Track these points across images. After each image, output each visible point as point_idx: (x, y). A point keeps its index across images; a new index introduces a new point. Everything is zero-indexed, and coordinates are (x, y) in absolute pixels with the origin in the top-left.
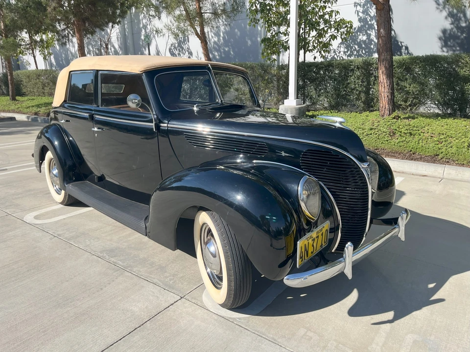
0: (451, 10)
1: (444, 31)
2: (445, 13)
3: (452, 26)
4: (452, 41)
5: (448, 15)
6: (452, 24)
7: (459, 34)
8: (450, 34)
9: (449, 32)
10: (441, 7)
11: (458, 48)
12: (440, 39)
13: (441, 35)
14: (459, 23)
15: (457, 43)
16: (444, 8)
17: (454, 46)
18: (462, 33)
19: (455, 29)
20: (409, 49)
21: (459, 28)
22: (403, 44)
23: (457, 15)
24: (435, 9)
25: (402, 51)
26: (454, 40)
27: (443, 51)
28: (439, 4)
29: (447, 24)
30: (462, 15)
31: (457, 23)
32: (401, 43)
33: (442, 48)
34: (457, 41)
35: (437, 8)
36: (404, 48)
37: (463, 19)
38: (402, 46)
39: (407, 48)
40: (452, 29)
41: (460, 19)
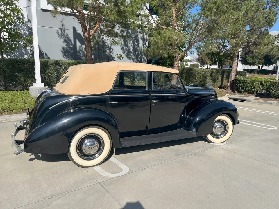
0: (65, 38)
1: (63, 48)
2: (62, 40)
3: (67, 46)
4: (67, 53)
5: (64, 41)
6: (66, 45)
7: (70, 50)
8: (66, 50)
9: (65, 49)
10: (60, 36)
11: (70, 57)
12: (62, 52)
13: (62, 50)
14: (69, 45)
15: (70, 55)
16: (62, 37)
17: (69, 56)
18: (71, 51)
19: (68, 48)
20: (48, 55)
21: (70, 48)
22: (44, 52)
23: (68, 41)
24: (57, 37)
25: (44, 56)
26: (68, 53)
27: (64, 58)
28: (59, 35)
29: (64, 45)
30: (70, 42)
31: (68, 45)
32: (43, 51)
33: (63, 56)
34: (70, 53)
35: (59, 37)
36: (45, 54)
37: (71, 44)
38: (44, 53)
39: (46, 54)
40: (67, 48)
41: (70, 44)
